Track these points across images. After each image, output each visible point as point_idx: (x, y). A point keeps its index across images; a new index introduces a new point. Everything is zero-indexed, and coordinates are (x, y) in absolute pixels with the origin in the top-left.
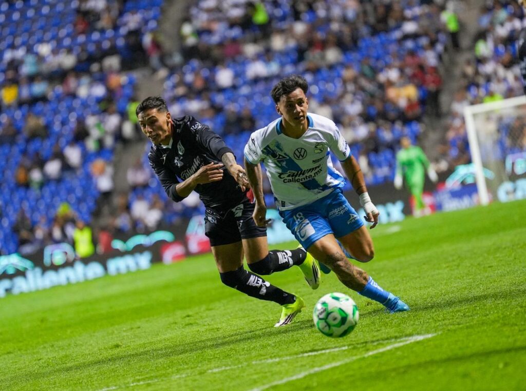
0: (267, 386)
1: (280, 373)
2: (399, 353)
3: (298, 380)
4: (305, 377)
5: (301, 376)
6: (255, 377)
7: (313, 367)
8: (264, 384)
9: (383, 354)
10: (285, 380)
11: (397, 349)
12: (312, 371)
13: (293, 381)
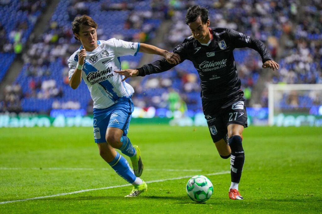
0: (166, 180)
1: (172, 175)
2: (220, 177)
3: (179, 180)
4: (181, 179)
5: (180, 178)
6: (162, 175)
7: (186, 175)
8: (165, 179)
9: (214, 176)
10: (173, 179)
11: (220, 175)
12: (185, 177)
13: (176, 180)
